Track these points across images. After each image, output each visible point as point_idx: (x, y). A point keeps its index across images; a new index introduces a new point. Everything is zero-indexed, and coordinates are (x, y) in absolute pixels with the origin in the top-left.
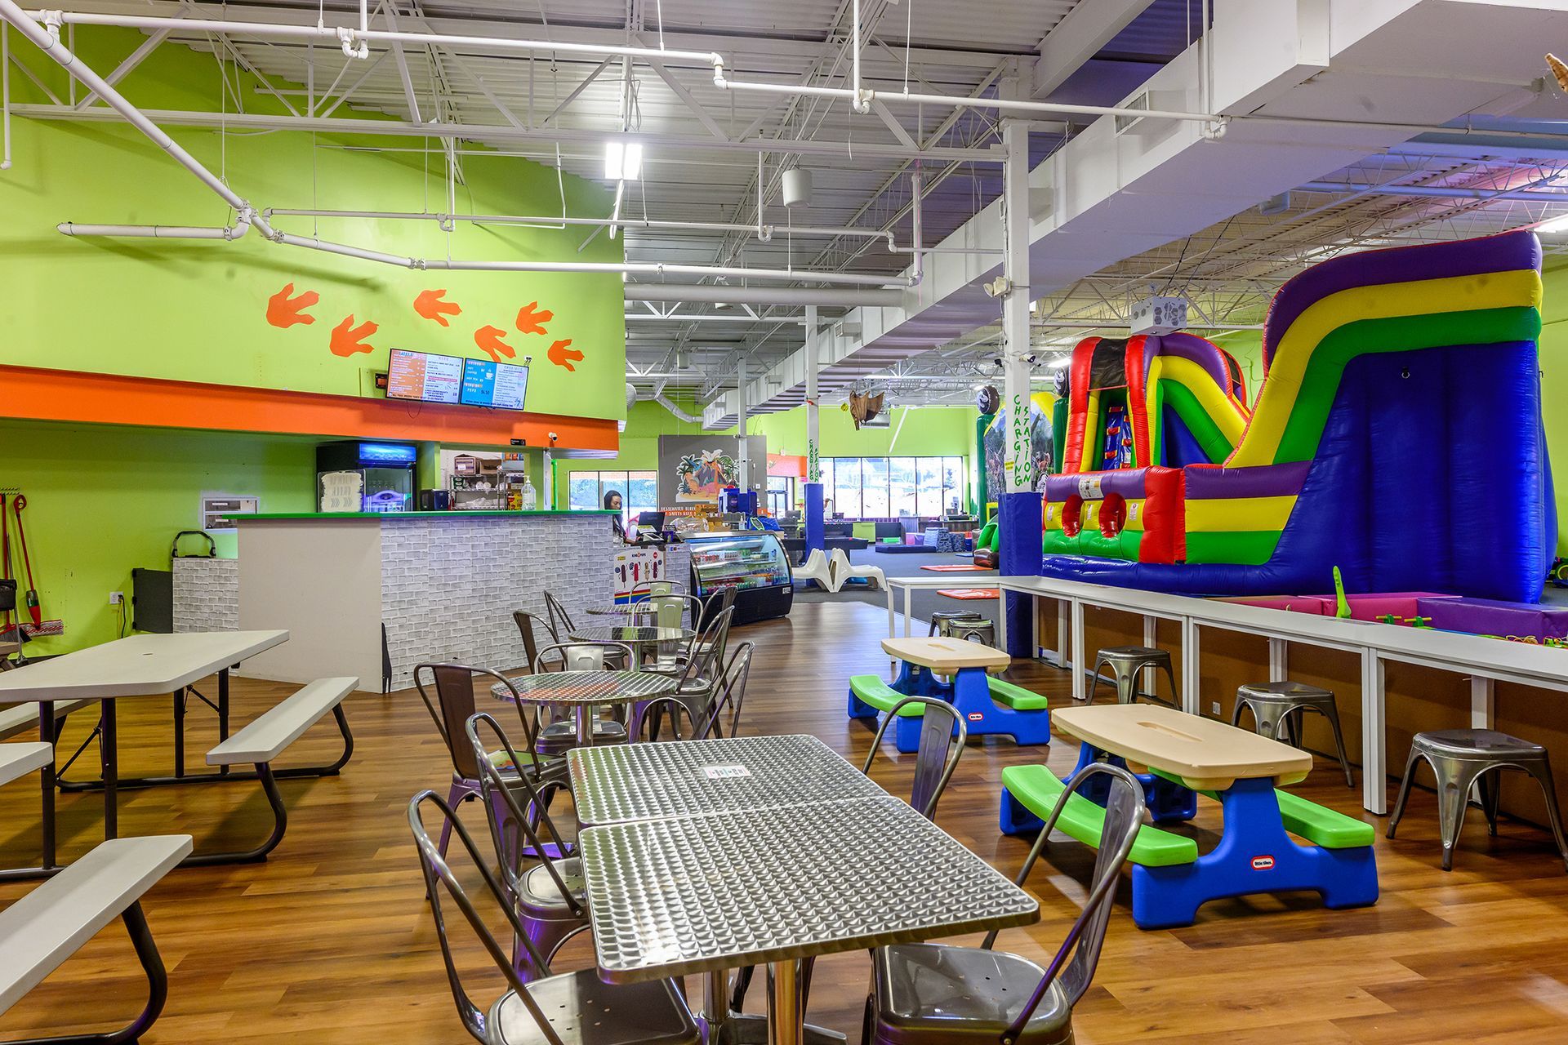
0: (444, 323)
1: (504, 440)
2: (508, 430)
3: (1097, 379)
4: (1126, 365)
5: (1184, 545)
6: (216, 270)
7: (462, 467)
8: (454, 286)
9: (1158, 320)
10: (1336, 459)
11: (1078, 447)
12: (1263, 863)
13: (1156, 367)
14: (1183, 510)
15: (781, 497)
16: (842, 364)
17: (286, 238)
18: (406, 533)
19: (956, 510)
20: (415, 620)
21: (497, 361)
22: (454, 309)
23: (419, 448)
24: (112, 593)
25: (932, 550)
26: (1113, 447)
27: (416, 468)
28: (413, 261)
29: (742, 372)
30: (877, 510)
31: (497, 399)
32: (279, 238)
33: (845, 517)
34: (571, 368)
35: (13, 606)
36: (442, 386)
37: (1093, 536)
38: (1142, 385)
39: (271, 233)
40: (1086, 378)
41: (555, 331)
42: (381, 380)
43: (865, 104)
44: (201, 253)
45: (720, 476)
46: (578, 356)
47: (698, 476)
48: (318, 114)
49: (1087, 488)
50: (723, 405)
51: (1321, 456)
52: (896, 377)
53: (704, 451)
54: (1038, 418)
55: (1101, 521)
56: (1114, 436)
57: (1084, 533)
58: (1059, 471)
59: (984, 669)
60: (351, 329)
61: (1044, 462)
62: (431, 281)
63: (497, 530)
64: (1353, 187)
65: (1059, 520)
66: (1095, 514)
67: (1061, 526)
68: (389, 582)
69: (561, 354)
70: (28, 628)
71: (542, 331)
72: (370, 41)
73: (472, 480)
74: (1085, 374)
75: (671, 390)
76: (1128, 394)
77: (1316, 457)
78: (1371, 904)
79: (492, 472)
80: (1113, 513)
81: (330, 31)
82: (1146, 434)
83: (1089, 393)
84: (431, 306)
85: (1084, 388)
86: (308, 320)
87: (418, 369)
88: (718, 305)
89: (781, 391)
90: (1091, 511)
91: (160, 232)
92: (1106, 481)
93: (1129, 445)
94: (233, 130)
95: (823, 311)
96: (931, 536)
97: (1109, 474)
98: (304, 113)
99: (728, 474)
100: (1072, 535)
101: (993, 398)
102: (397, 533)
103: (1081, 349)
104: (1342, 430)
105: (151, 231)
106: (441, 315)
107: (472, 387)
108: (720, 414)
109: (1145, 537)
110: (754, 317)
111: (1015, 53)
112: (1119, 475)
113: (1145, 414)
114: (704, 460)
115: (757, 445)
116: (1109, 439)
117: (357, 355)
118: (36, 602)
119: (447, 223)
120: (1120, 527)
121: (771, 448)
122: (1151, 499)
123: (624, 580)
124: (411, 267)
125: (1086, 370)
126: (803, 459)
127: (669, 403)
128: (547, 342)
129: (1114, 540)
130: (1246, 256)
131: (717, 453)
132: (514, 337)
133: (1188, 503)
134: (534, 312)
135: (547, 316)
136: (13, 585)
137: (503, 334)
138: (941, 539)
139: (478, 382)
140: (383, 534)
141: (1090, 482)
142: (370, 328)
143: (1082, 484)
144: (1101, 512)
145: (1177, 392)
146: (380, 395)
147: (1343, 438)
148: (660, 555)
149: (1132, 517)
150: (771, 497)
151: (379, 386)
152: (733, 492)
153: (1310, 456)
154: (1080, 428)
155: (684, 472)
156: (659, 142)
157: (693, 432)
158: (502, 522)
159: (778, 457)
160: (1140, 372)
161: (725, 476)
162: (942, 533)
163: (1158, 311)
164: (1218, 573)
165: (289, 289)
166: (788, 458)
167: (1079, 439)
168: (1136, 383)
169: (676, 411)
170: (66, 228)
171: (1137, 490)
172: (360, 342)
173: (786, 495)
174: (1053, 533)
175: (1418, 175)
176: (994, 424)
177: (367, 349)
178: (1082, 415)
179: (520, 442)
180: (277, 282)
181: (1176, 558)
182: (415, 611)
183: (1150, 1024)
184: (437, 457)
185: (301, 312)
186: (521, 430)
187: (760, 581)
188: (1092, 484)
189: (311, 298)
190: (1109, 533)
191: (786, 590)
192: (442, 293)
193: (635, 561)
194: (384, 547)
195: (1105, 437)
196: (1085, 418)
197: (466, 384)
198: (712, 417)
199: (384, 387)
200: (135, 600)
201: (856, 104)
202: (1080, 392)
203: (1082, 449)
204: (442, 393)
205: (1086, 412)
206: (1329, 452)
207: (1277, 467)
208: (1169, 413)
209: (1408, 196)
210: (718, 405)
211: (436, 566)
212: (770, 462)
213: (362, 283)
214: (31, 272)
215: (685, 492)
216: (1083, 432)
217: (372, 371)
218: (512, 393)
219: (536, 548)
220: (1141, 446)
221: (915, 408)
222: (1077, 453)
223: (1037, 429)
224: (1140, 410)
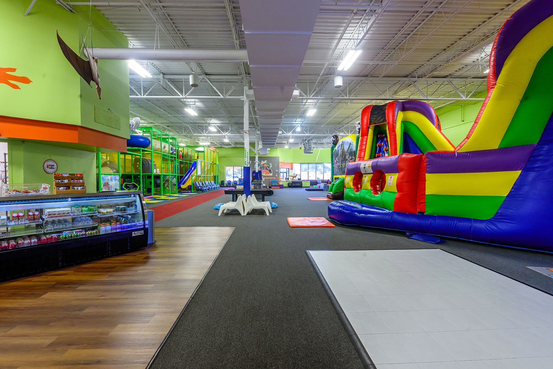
3: (373, 121)
4: (386, 113)
5: (425, 203)
11: (363, 151)
13: (400, 116)
14: (425, 180)
15: (285, 174)
25: (322, 190)
26: (380, 151)
37: (367, 193)
38: (394, 123)
40: (367, 121)
45: (266, 168)
49: (365, 168)
53: (262, 161)
54: (350, 144)
55: (372, 185)
56: (380, 147)
57: (363, 191)
61: (352, 160)
65: (351, 184)
66: (368, 182)
67: (352, 187)
74: (367, 119)
76: (387, 126)
77: (540, 141)
80: (378, 181)
82: (396, 144)
83: (369, 127)
85: (367, 125)
90: (367, 179)
92: (374, 164)
93: (387, 150)
97: (376, 160)
99: (269, 167)
100: (357, 191)
101: (336, 139)
103: (365, 110)
109: (398, 196)
112: (381, 161)
113: (395, 135)
114: (262, 163)
116: (378, 148)
120: (382, 189)
121: (281, 160)
122: (402, 173)
125: (368, 117)
126: (292, 164)
129: (378, 197)
131: (266, 161)
133: (428, 176)
138: (325, 187)
141: (366, 164)
143: (362, 166)
144: (371, 180)
145: (410, 126)
149: (390, 184)
150: (281, 174)
154: (364, 143)
159: (284, 163)
160: (393, 116)
161: (268, 168)
164: (450, 222)
166: (287, 163)
167: (364, 147)
168: (391, 122)
171: (393, 168)
173: (287, 173)
174: (348, 189)
176: (336, 148)
178: (366, 137)
181: (418, 210)
188: (367, 166)
190: (376, 192)
195: (376, 147)
196: (367, 139)
202: (365, 127)
203: (365, 152)
205: (367, 136)
207: (502, 151)
208: (406, 136)
212: (281, 164)
216: (366, 144)
220: (393, 149)
221: (322, 149)
222: (363, 153)
223: (350, 148)
224: (393, 133)
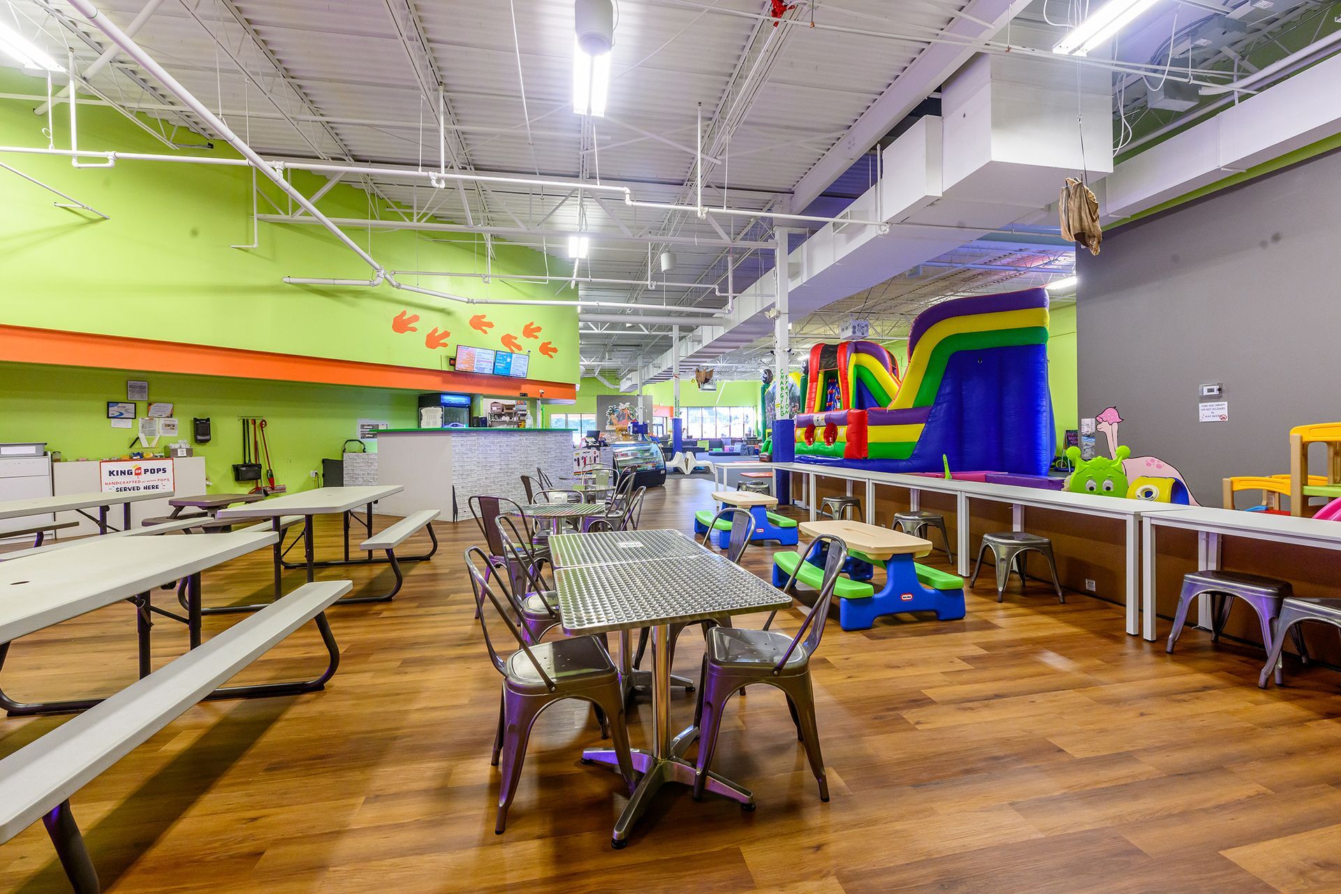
0: (485, 332)
1: (517, 394)
2: (519, 388)
3: (823, 365)
4: (838, 358)
5: (868, 449)
6: (365, 303)
7: (494, 408)
8: (490, 313)
9: (854, 332)
10: (945, 405)
12: (907, 597)
13: (853, 359)
14: (867, 431)
15: (660, 428)
16: (692, 356)
17: (402, 286)
18: (465, 439)
19: (750, 435)
20: (469, 484)
21: (513, 352)
22: (490, 325)
23: (472, 397)
24: (312, 472)
25: (738, 454)
26: (831, 400)
27: (470, 408)
28: (469, 300)
29: (640, 362)
30: (710, 434)
31: (513, 372)
32: (398, 287)
33: (693, 438)
34: (551, 357)
35: (260, 478)
36: (484, 365)
37: (821, 445)
38: (846, 369)
39: (395, 284)
40: (817, 364)
41: (543, 337)
42: (452, 361)
43: (704, 215)
44: (358, 294)
45: (629, 417)
46: (555, 350)
47: (617, 416)
48: (419, 220)
49: (818, 420)
50: (630, 379)
51: (937, 403)
52: (719, 364)
53: (620, 403)
54: (792, 386)
55: (825, 437)
56: (831, 394)
57: (816, 443)
58: (803, 412)
59: (765, 506)
60: (436, 335)
61: (795, 408)
62: (479, 310)
63: (513, 438)
64: (954, 265)
65: (803, 437)
66: (821, 434)
67: (804, 440)
68: (456, 464)
69: (546, 349)
70: (268, 489)
71: (536, 337)
72: (447, 180)
73: (500, 415)
74: (817, 362)
75: (602, 372)
76: (839, 372)
77: (935, 403)
78: (962, 618)
79: (510, 411)
80: (831, 433)
81: (425, 174)
82: (848, 393)
83: (819, 372)
84: (478, 323)
85: (816, 369)
86: (414, 330)
87: (471, 357)
88: (628, 325)
89: (660, 371)
90: (820, 432)
91: (336, 282)
92: (827, 417)
93: (839, 399)
94: (375, 229)
95: (682, 328)
96: (737, 447)
97: (828, 413)
98: (412, 220)
99: (633, 415)
100: (810, 444)
101: (769, 375)
102: (461, 439)
103: (814, 350)
104: (948, 390)
105: (332, 281)
106: (484, 328)
107: (500, 366)
108: (629, 383)
109: (847, 445)
110: (646, 332)
111: (781, 192)
112: (833, 414)
113: (847, 383)
114: (620, 408)
115: (648, 400)
116: (829, 396)
117: (440, 348)
118: (272, 476)
119: (487, 279)
120: (834, 440)
121: (655, 403)
122: (850, 426)
123: (579, 465)
124: (468, 302)
125: (817, 360)
126: (671, 408)
127: (603, 378)
128: (539, 343)
129: (831, 447)
130: (899, 301)
131: (627, 404)
132: (521, 340)
133: (869, 428)
134: (532, 327)
135: (539, 329)
136: (260, 466)
137: (516, 338)
138: (743, 449)
139: (503, 363)
140: (453, 439)
141: (819, 417)
142: (446, 334)
143: (815, 418)
144: (824, 433)
145: (863, 371)
146: (451, 369)
147: (949, 394)
148: (598, 452)
149: (841, 435)
150: (655, 428)
151: (451, 365)
152: (635, 424)
153: (931, 402)
154: (814, 390)
155: (610, 414)
156: (599, 238)
157: (615, 394)
158: (515, 434)
159: (659, 407)
160: (845, 361)
161: (631, 416)
162: (743, 445)
163: (854, 327)
164: (885, 464)
165: (404, 313)
166: (664, 407)
167: (813, 396)
168: (843, 367)
169: (606, 383)
170: (287, 280)
171: (843, 422)
172: (441, 342)
173: (663, 426)
174: (800, 444)
175: (986, 259)
176: (770, 388)
177: (445, 345)
178: (815, 383)
179: (525, 395)
180: (398, 309)
181: (863, 456)
182: (470, 479)
183: (849, 675)
184: (481, 402)
185: (410, 326)
186: (525, 388)
187: (649, 467)
188: (820, 418)
189: (416, 318)
190: (829, 443)
191: (663, 472)
192: (484, 316)
193: (585, 455)
194: (454, 446)
195: (827, 395)
196: (817, 385)
197: (496, 364)
198: (624, 386)
199: (454, 365)
200: (323, 475)
201: (699, 215)
202: (814, 372)
203: (815, 401)
204: (484, 368)
205: (817, 382)
206: (941, 401)
207: (915, 409)
208: (860, 382)
209: (981, 270)
210: (627, 379)
211: (480, 456)
212: (654, 409)
213: (442, 311)
214: (269, 303)
215: (610, 424)
216: (816, 392)
217: (447, 357)
218: (520, 369)
219: (533, 448)
220: (845, 399)
221: (729, 381)
222: (812, 403)
223: (792, 391)
224: (845, 381)
